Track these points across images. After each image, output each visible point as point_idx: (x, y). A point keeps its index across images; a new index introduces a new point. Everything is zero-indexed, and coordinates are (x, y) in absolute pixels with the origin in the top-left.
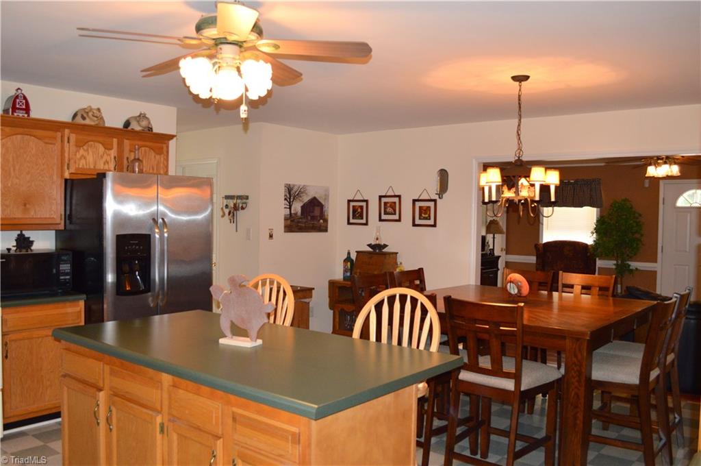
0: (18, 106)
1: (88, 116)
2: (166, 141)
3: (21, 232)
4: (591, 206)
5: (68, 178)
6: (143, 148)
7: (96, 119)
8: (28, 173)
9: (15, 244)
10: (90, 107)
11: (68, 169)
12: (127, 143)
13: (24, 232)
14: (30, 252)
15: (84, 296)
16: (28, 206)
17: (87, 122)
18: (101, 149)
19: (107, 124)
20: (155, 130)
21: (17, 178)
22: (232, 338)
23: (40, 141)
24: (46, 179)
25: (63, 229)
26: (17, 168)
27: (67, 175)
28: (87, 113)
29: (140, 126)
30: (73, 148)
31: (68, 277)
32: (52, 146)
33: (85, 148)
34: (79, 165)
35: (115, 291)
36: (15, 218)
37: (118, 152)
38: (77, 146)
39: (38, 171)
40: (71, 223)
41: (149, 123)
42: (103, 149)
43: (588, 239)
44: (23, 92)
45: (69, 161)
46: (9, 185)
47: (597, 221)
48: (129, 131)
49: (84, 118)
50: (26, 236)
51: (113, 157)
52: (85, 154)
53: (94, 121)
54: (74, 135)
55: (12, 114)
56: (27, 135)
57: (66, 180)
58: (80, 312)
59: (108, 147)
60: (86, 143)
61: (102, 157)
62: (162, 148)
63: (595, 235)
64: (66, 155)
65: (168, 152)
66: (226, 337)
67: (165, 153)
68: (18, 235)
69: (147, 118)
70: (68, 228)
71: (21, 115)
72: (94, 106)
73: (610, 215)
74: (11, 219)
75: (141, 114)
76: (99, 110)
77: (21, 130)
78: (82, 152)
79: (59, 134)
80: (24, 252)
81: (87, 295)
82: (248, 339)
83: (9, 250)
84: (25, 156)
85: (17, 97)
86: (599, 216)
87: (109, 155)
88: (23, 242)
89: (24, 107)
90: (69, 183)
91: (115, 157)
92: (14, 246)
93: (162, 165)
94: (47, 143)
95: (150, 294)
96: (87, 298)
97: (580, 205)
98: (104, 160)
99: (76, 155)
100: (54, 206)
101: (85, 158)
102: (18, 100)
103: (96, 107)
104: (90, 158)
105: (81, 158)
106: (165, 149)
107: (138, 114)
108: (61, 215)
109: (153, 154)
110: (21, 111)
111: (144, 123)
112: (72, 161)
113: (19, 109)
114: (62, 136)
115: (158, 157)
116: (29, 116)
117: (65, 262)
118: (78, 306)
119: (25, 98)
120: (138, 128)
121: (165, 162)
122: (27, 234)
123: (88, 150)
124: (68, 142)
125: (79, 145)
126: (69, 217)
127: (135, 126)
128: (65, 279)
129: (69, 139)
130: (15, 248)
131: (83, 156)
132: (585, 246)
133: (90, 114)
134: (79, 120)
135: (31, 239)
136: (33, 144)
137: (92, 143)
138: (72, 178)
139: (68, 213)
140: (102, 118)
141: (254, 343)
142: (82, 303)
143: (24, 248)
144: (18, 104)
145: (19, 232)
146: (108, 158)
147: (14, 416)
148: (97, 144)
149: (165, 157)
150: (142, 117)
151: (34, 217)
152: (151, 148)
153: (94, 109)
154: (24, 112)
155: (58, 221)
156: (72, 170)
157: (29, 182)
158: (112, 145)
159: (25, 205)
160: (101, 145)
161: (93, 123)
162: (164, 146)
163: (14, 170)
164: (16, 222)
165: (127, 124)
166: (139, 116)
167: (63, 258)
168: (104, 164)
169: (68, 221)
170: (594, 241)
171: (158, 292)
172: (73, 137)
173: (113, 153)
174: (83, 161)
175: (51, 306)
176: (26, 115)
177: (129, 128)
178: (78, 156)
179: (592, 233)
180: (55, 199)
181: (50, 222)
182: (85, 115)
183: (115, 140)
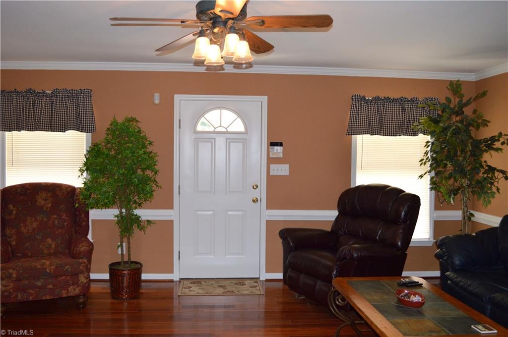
4: (78, 130)
43: (75, 179)
47: (89, 152)
63: (85, 174)
73: (109, 142)
86: (90, 145)
97: (63, 129)
132: (72, 190)
170: (85, 183)
179: (81, 171)
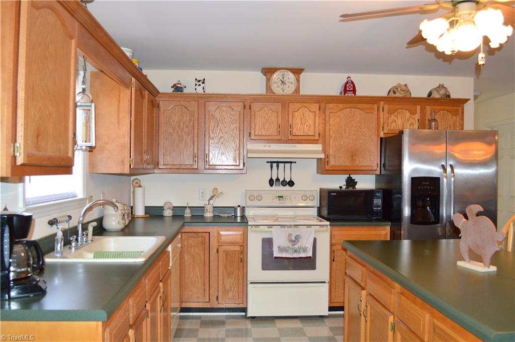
0: (348, 89)
1: (398, 91)
2: (461, 105)
3: (350, 175)
5: (383, 137)
6: (442, 112)
7: (403, 92)
8: (354, 135)
9: (345, 184)
10: (399, 84)
11: (383, 130)
12: (428, 108)
13: (351, 176)
14: (355, 189)
15: (390, 223)
16: (354, 157)
17: (397, 95)
18: (408, 114)
19: (413, 96)
20: (452, 97)
21: (347, 138)
22: (469, 262)
23: (362, 112)
24: (367, 138)
25: (379, 173)
26: (347, 131)
27: (382, 135)
28: (397, 88)
29: (439, 94)
30: (386, 116)
31: (380, 209)
32: (371, 114)
33: (395, 114)
34: (391, 127)
35: (410, 221)
36: (346, 166)
37: (421, 116)
38: (389, 113)
39: (362, 133)
40: (385, 170)
41: (447, 91)
42: (409, 114)
44: (351, 79)
45: (384, 124)
46: (342, 143)
48: (431, 99)
49: (395, 93)
50: (353, 178)
51: (417, 120)
52: (396, 119)
53: (401, 94)
54: (387, 105)
55: (344, 94)
56: (354, 108)
57: (381, 139)
58: (387, 234)
59: (413, 113)
60: (395, 111)
61: (408, 120)
62: (458, 110)
64: (382, 120)
65: (463, 113)
66: (464, 260)
67: (461, 114)
68: (348, 178)
69: (444, 87)
70: (382, 173)
71: (350, 95)
72: (403, 83)
74: (342, 166)
75: (440, 85)
76: (406, 85)
77: (349, 105)
78: (393, 117)
79: (376, 106)
80: (351, 189)
81: (392, 223)
82: (482, 264)
83: (341, 187)
84: (352, 122)
85: (347, 83)
87: (414, 118)
88: (351, 182)
89: (352, 89)
90: (383, 140)
91: (418, 120)
92: (344, 185)
93: (458, 124)
94: (367, 113)
95: (439, 224)
96: (392, 224)
98: (410, 122)
99: (388, 120)
100: (373, 158)
101: (395, 122)
102: (348, 85)
103: (404, 84)
104: (399, 122)
105: (392, 122)
106: (460, 111)
107: (438, 85)
108: (377, 164)
109: (450, 116)
110: (350, 92)
111: (442, 92)
112: (385, 125)
113: (348, 91)
114: (378, 107)
115: (454, 118)
116: (355, 95)
117: (378, 198)
118: (385, 230)
119: (352, 83)
120: (438, 96)
121: (461, 122)
122: (353, 177)
123: (397, 116)
124: (383, 111)
125: (390, 113)
126: (383, 166)
127: (436, 95)
128: (377, 210)
129: (383, 108)
130: (345, 187)
131: (393, 120)
133: (399, 89)
134: (392, 95)
135: (355, 181)
136: (357, 114)
137: (401, 110)
138: (385, 137)
139: (383, 162)
140: (409, 91)
141: (487, 268)
142: (388, 228)
143: (351, 186)
144: (349, 87)
145: (348, 176)
146: (413, 121)
147: (338, 302)
148: (404, 111)
149: (461, 117)
150: (441, 87)
151: (359, 165)
152: (448, 111)
153: (402, 85)
154: (352, 92)
155: (375, 168)
156: (386, 131)
157: (355, 140)
158: (416, 111)
159: (352, 157)
160: (407, 111)
161: (401, 96)
162: (460, 108)
163: (345, 133)
164: (346, 168)
165: (430, 94)
166: (439, 87)
167: (377, 194)
168: (410, 125)
169: (382, 169)
171: (446, 224)
172: (386, 107)
173: (417, 116)
174: (394, 125)
175: (366, 228)
176: (353, 95)
177: (431, 97)
178: (390, 121)
180: (373, 153)
181: (370, 168)
182: (396, 91)
183: (418, 107)
